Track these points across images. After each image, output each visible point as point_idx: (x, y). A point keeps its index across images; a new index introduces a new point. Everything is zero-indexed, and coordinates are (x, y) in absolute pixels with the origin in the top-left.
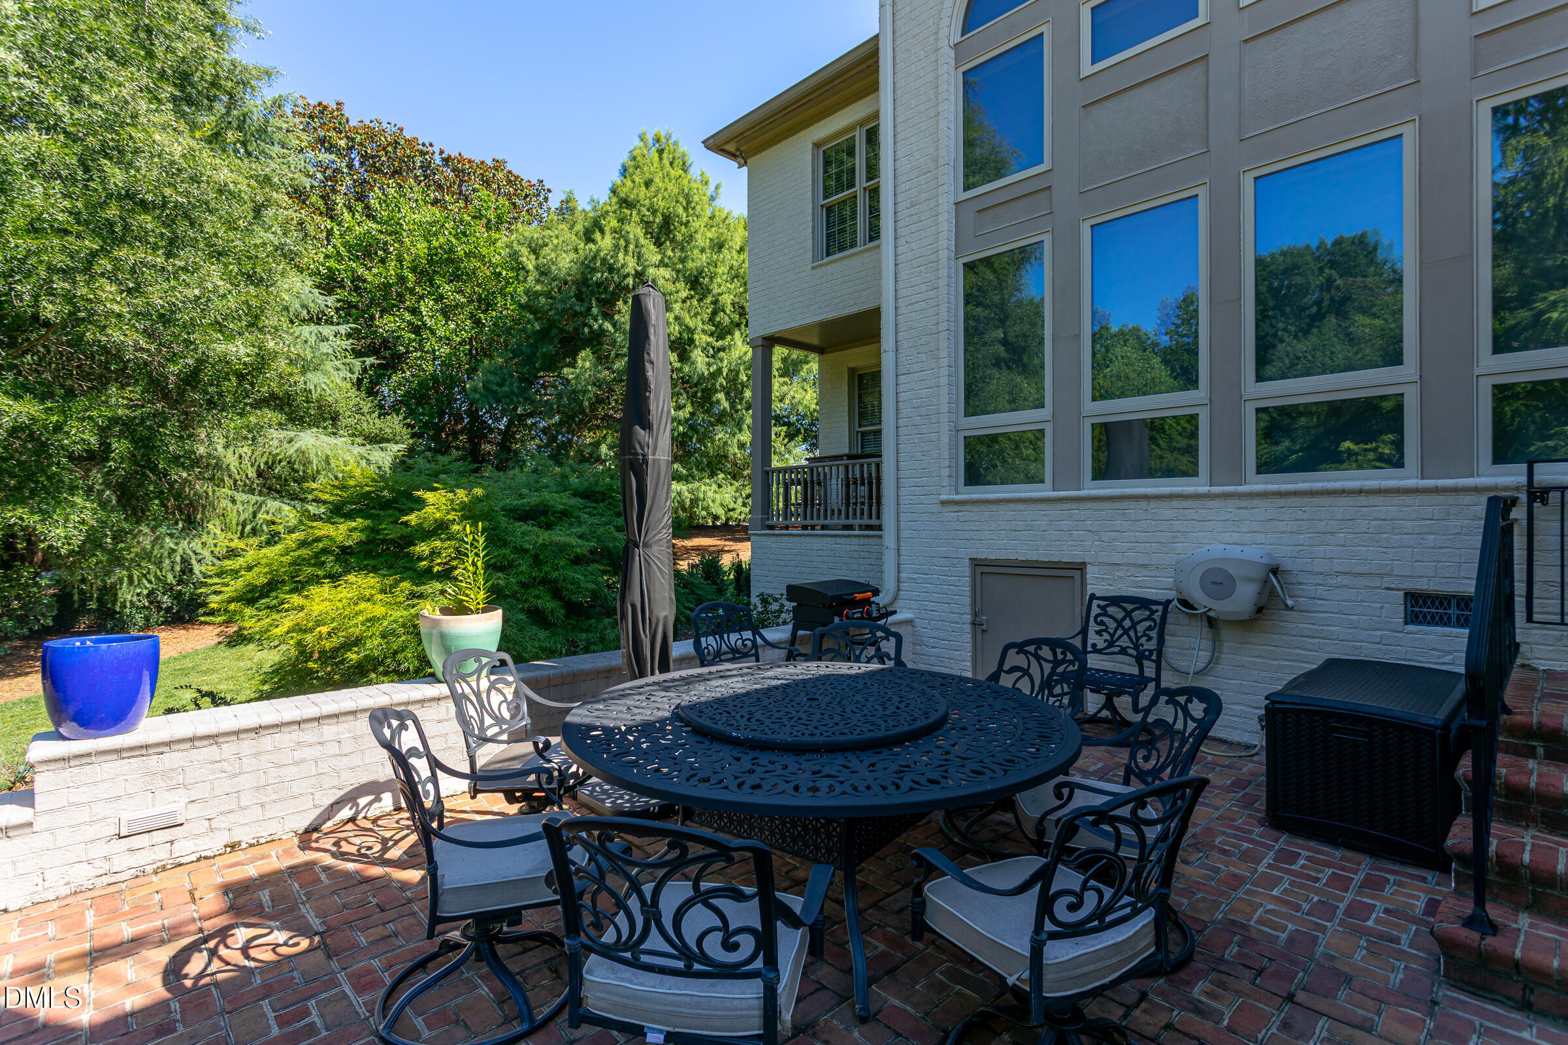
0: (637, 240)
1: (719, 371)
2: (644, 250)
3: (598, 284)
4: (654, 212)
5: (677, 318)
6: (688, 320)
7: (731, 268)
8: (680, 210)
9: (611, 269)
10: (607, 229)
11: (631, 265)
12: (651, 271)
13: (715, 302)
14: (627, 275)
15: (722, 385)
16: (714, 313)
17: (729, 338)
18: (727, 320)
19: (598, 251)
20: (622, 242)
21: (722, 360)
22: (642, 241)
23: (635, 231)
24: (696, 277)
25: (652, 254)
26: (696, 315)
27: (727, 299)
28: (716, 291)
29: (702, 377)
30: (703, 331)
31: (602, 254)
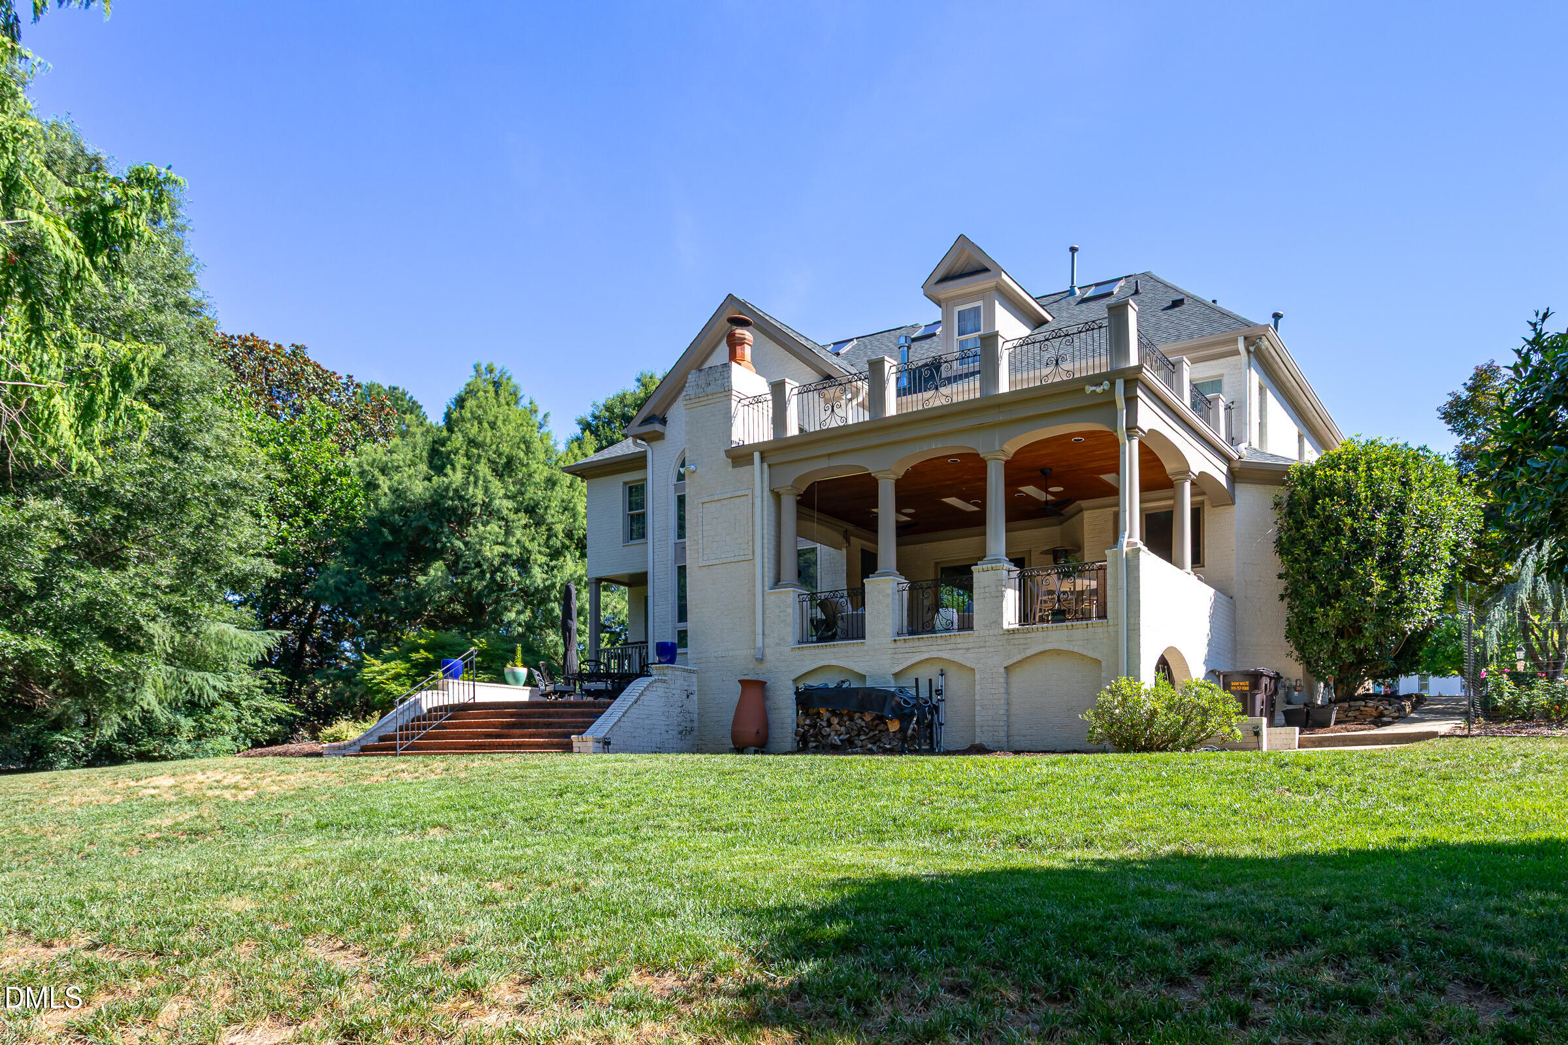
0: (485, 478)
1: (553, 585)
2: (489, 485)
3: (448, 509)
4: (500, 455)
5: (518, 542)
6: (527, 544)
7: (563, 501)
8: (522, 455)
9: (461, 498)
10: (458, 467)
11: (480, 497)
12: (497, 502)
13: (549, 530)
14: (475, 505)
15: (555, 597)
16: (549, 538)
17: (562, 559)
18: (559, 544)
19: (451, 483)
20: (472, 478)
21: (556, 577)
22: (489, 478)
23: (483, 469)
24: (533, 508)
25: (496, 486)
26: (533, 539)
27: (559, 528)
28: (549, 520)
29: (537, 589)
30: (540, 552)
31: (454, 486)
